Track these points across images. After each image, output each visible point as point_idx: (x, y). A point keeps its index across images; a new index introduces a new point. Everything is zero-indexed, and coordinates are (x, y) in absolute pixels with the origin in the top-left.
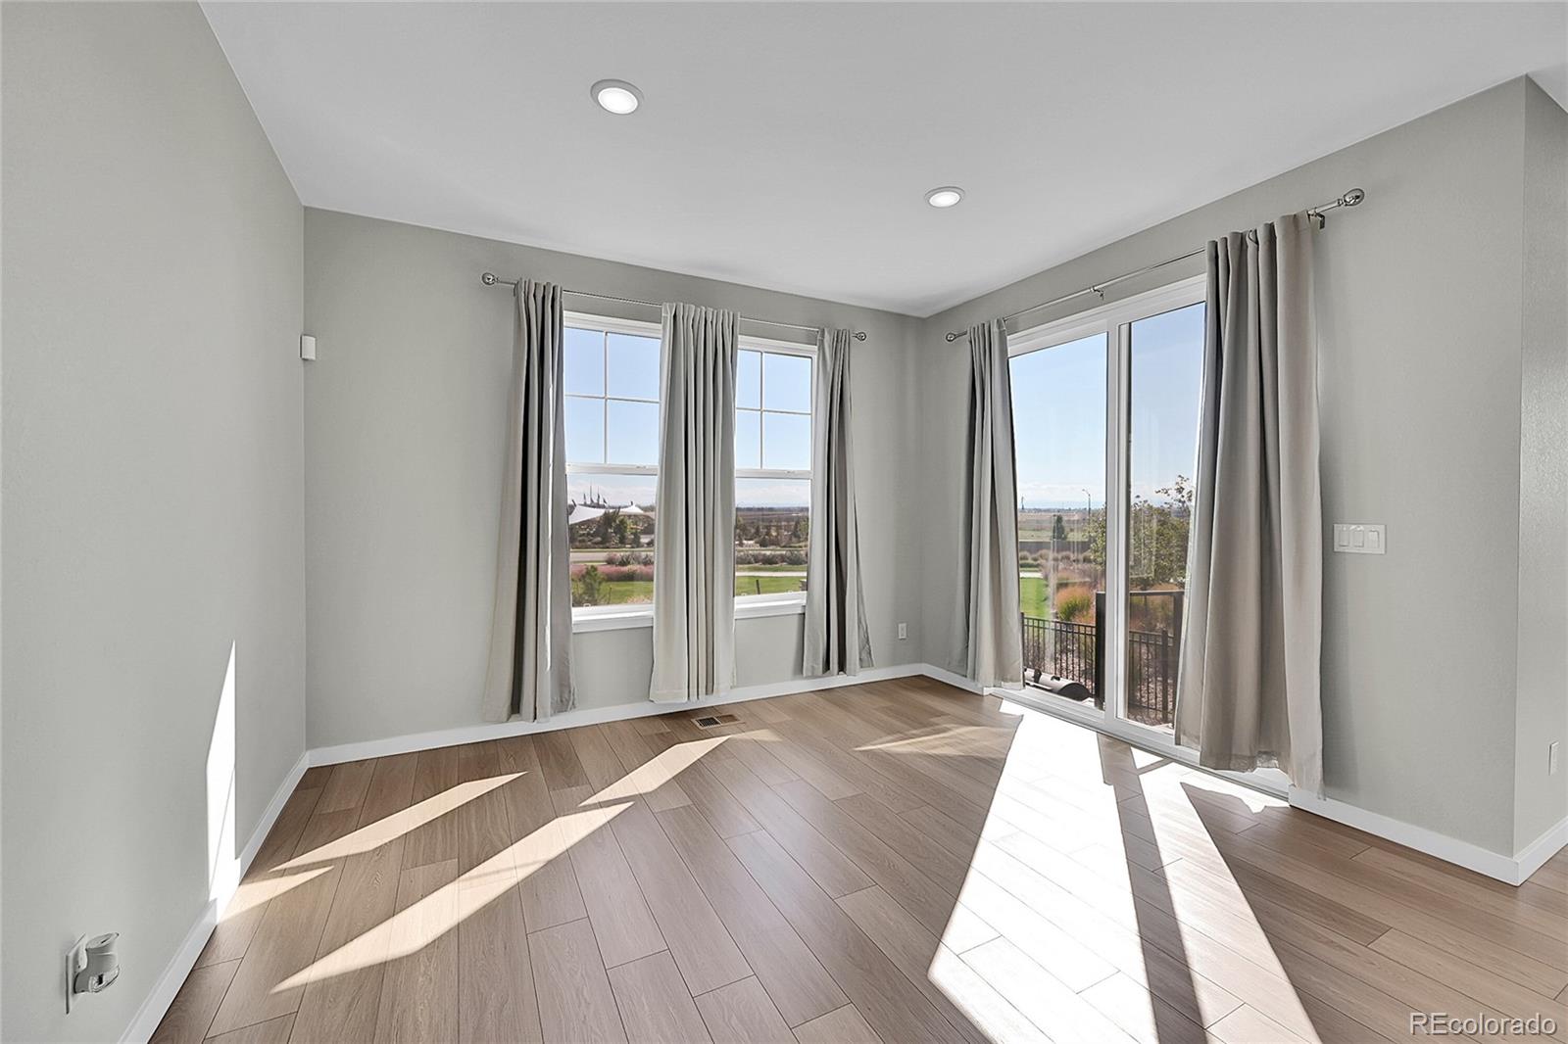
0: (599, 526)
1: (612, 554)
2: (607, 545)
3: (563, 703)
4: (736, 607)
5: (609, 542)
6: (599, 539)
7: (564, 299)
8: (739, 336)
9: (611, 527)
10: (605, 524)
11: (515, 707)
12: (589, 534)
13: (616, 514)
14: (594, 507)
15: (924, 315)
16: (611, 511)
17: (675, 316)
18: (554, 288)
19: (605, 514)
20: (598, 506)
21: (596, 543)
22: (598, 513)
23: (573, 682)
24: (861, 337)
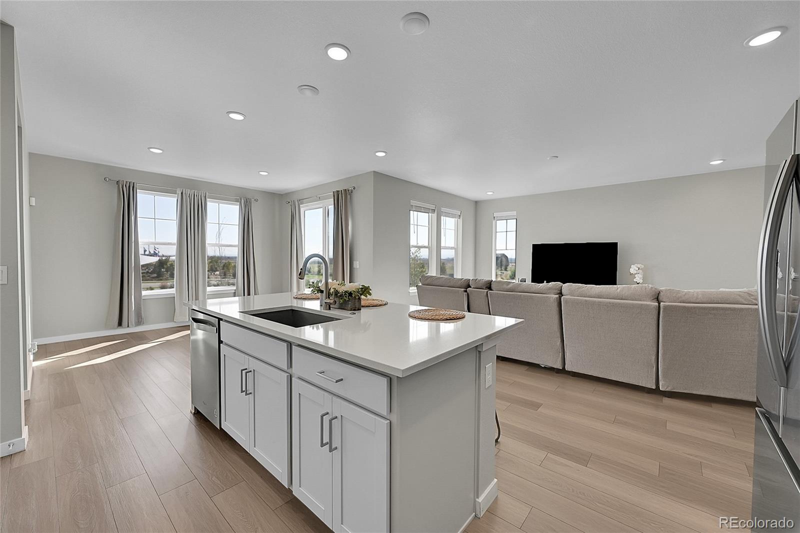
0: (155, 267)
1: (163, 284)
2: (161, 278)
3: (139, 322)
4: (208, 290)
5: (163, 277)
6: (156, 275)
7: (137, 186)
8: (208, 199)
9: (163, 268)
10: (159, 266)
11: (120, 324)
12: (148, 272)
13: (167, 261)
14: (150, 256)
15: (282, 193)
16: (164, 258)
17: (182, 193)
18: (133, 183)
19: (159, 260)
20: (155, 254)
21: (153, 278)
22: (155, 259)
23: (143, 316)
24: (256, 200)
